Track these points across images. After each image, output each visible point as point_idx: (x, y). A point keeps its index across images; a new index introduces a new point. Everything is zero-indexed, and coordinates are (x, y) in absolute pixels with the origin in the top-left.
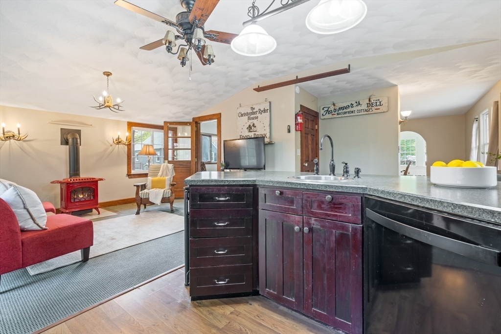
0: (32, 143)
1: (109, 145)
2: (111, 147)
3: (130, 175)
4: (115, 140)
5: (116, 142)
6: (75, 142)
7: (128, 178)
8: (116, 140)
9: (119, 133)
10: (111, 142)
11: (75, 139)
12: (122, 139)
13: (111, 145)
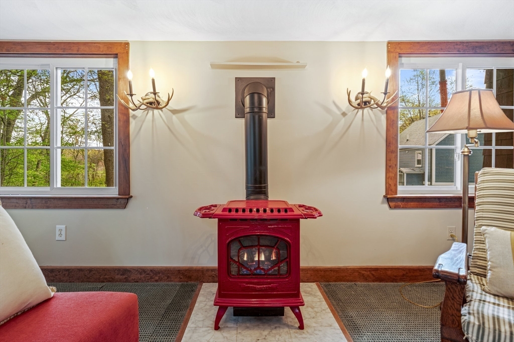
0: (186, 116)
1: (339, 113)
2: (343, 120)
3: (393, 201)
4: (353, 99)
5: (355, 103)
6: (256, 104)
7: (386, 206)
8: (357, 99)
9: (365, 74)
10: (345, 105)
11: (256, 96)
12: (372, 95)
13: (344, 114)
